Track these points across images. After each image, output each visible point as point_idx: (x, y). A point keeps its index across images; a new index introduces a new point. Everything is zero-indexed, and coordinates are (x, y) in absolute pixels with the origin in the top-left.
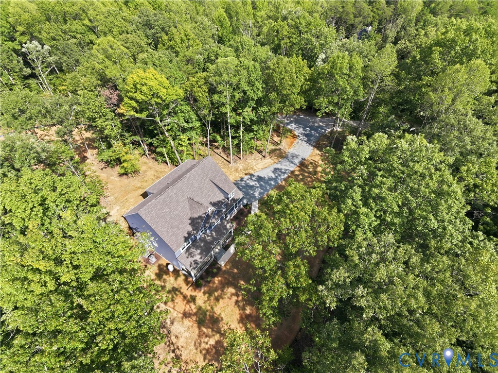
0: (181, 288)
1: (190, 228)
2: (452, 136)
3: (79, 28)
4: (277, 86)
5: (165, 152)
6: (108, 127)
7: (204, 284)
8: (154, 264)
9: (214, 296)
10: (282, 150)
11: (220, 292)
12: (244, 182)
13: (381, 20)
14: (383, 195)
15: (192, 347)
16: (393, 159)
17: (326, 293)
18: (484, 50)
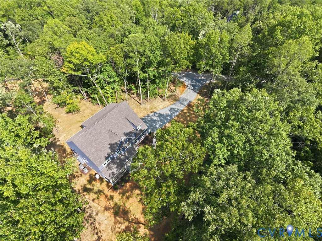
0: (104, 190)
1: (109, 151)
2: (285, 91)
3: (40, 12)
4: (171, 54)
5: (97, 98)
6: (56, 81)
7: (119, 187)
8: (87, 173)
9: (125, 195)
10: (176, 96)
11: (130, 193)
12: (150, 118)
13: (246, 7)
14: (232, 135)
15: (109, 231)
16: (242, 107)
17: (186, 207)
18: (311, 29)
